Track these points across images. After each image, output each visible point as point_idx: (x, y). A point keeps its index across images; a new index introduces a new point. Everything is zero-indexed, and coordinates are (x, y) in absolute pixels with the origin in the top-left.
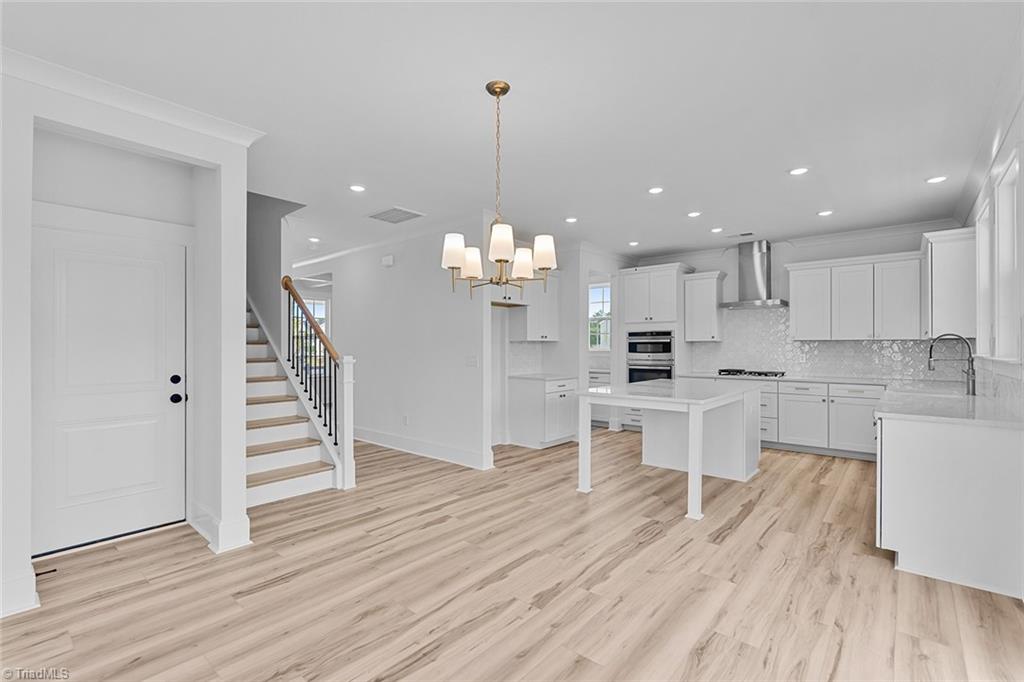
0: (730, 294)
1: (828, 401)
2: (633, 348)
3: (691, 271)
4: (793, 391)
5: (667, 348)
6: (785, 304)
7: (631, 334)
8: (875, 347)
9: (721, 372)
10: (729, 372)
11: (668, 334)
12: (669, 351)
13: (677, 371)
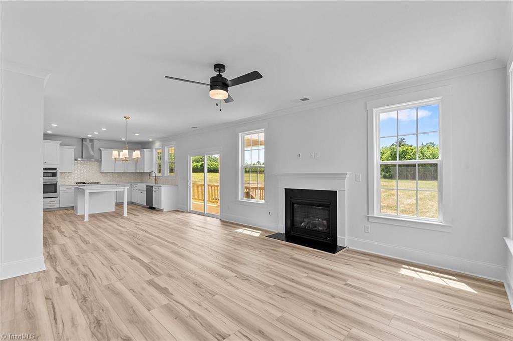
5: (54, 175)
9: (77, 184)
11: (56, 169)
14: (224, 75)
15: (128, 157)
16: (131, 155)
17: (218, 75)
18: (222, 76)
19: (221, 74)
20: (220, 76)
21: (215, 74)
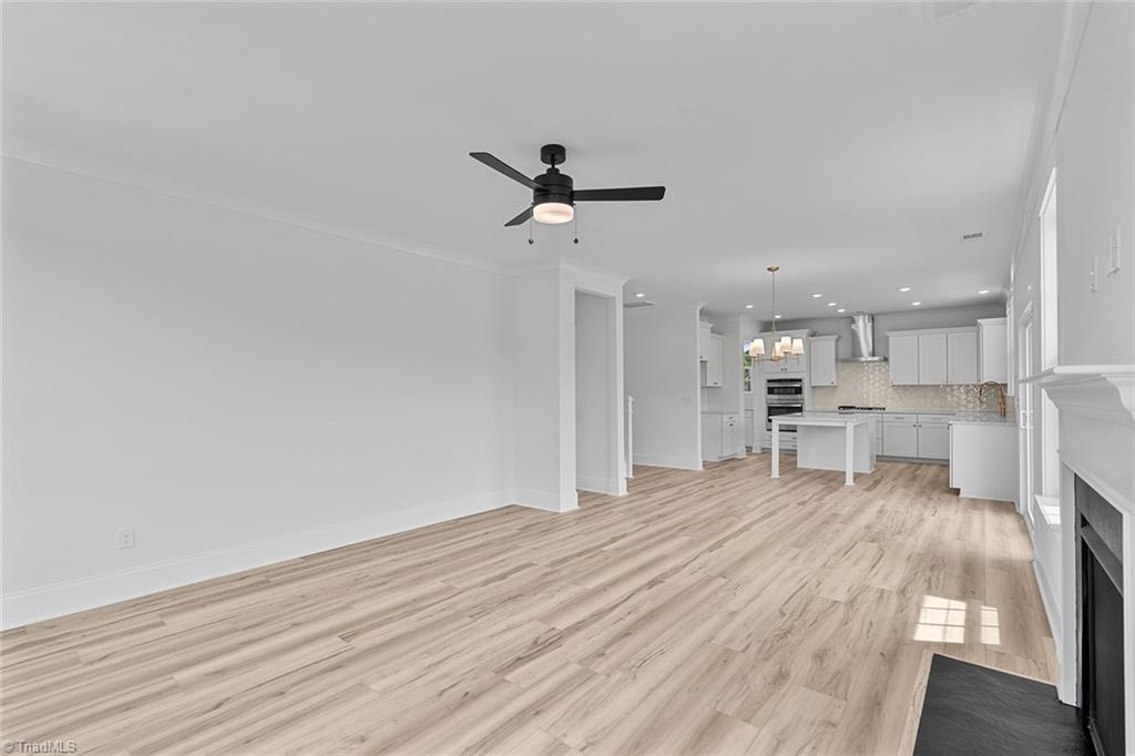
0: (845, 352)
1: (917, 426)
2: (771, 391)
3: (813, 335)
4: (892, 419)
5: (799, 391)
6: (886, 359)
7: (769, 381)
8: (948, 389)
9: (840, 408)
10: (844, 408)
11: (800, 380)
12: (801, 393)
13: (807, 407)
14: (562, 168)
15: (763, 352)
16: (769, 347)
17: (548, 170)
18: (557, 170)
19: (556, 166)
20: (553, 172)
21: (544, 168)
